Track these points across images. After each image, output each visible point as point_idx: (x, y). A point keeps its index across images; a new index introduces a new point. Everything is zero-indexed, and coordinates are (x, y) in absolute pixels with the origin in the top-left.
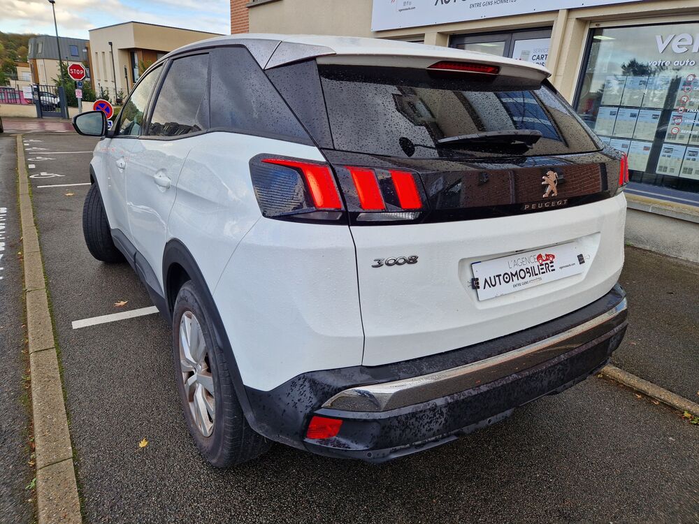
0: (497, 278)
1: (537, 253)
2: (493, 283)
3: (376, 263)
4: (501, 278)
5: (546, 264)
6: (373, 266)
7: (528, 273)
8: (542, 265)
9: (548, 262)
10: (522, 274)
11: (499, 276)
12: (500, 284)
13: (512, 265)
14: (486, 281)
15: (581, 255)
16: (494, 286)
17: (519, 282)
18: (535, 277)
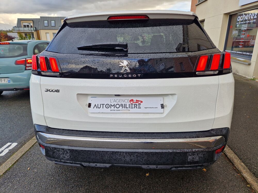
0: (102, 106)
1: (131, 98)
2: (99, 107)
3: (46, 90)
4: (104, 106)
5: (135, 104)
6: (45, 91)
7: (121, 106)
8: (132, 104)
9: (137, 104)
10: (118, 106)
11: (103, 105)
12: (103, 108)
13: (112, 101)
14: (95, 105)
15: (163, 104)
16: (99, 108)
17: (114, 109)
18: (125, 109)
